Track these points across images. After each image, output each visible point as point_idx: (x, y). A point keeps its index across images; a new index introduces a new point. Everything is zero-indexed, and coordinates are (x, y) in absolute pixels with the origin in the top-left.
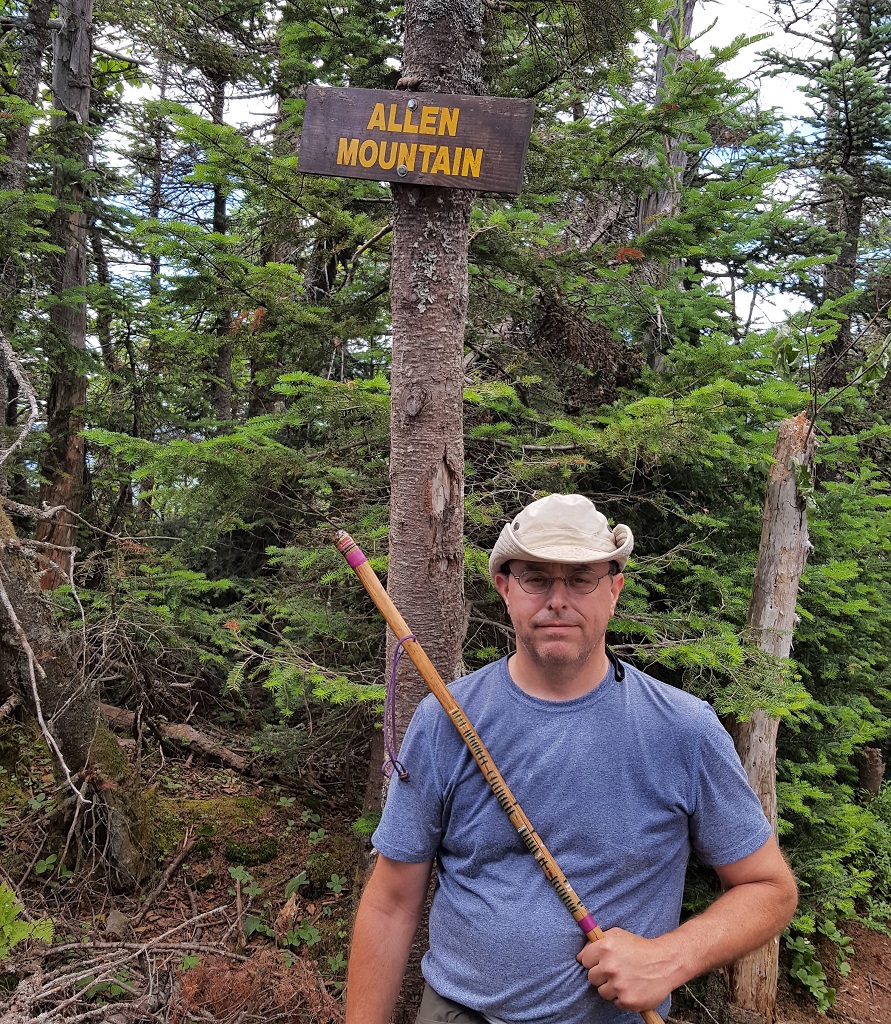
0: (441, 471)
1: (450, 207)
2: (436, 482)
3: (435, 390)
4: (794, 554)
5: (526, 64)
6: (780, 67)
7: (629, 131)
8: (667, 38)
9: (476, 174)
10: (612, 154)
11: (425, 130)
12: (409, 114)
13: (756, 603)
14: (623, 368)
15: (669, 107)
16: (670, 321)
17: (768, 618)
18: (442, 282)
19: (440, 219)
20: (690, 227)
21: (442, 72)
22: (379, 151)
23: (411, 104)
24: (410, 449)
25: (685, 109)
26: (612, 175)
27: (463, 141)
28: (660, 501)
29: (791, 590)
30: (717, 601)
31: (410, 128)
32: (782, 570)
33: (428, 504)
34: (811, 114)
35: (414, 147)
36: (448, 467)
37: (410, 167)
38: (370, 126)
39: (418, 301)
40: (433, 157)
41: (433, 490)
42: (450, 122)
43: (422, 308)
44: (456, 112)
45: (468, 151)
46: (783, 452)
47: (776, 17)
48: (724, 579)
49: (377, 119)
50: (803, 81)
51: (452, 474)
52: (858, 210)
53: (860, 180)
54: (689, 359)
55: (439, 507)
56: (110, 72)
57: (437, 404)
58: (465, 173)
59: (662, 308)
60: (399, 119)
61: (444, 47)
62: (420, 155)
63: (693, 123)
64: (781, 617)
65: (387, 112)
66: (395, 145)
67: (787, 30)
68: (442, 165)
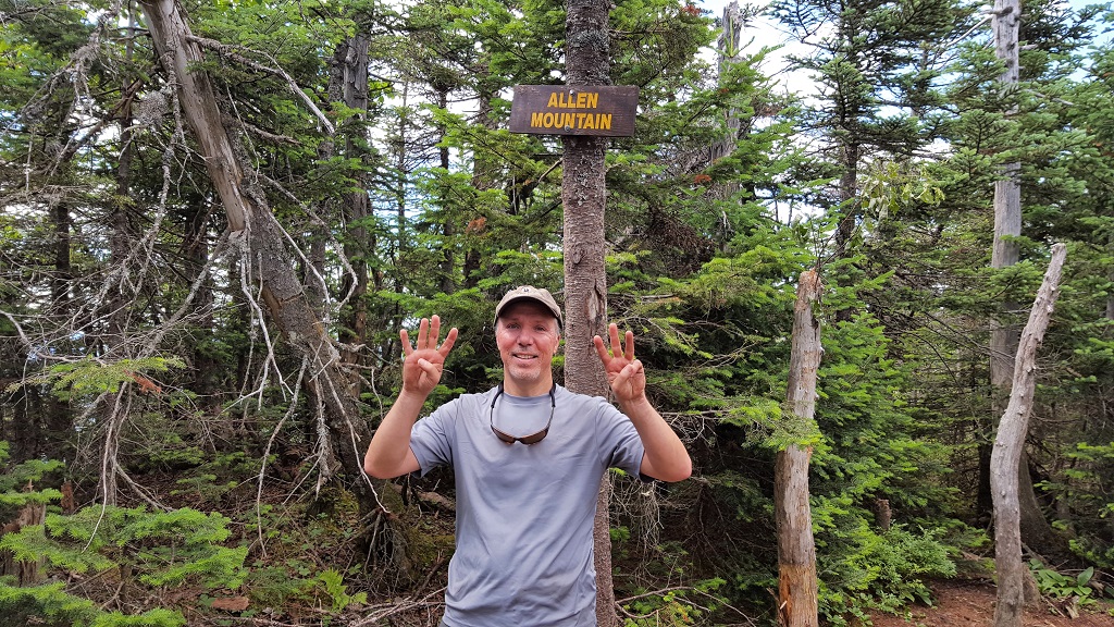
0: (593, 294)
1: (594, 147)
2: (591, 301)
3: (589, 248)
4: (812, 355)
5: (636, 69)
6: (797, 65)
7: (700, 107)
8: (723, 51)
9: (608, 127)
10: (690, 120)
11: (579, 106)
12: (570, 98)
13: (790, 388)
14: (703, 251)
15: (722, 90)
16: (732, 222)
17: (798, 395)
18: (591, 188)
19: (590, 154)
20: (739, 161)
21: (588, 74)
22: (554, 118)
23: (571, 92)
24: (576, 282)
25: (733, 92)
26: (690, 132)
27: (600, 110)
28: (728, 327)
29: (812, 378)
30: (768, 390)
31: (571, 105)
32: (805, 366)
33: (586, 313)
34: (818, 93)
35: (574, 115)
36: (597, 292)
37: (572, 126)
38: (549, 106)
39: (578, 199)
40: (584, 120)
41: (589, 305)
42: (593, 100)
43: (580, 203)
44: (596, 95)
45: (604, 116)
46: (802, 293)
47: (795, 34)
48: (773, 377)
49: (553, 101)
50: (812, 72)
51: (600, 296)
52: (855, 153)
53: (853, 133)
54: (745, 243)
55: (593, 316)
56: (376, 89)
57: (590, 256)
58: (602, 127)
59: (727, 214)
60: (565, 101)
61: (589, 61)
62: (577, 119)
63: (741, 101)
64: (807, 394)
65: (558, 97)
66: (563, 114)
67: (802, 42)
68: (589, 124)
